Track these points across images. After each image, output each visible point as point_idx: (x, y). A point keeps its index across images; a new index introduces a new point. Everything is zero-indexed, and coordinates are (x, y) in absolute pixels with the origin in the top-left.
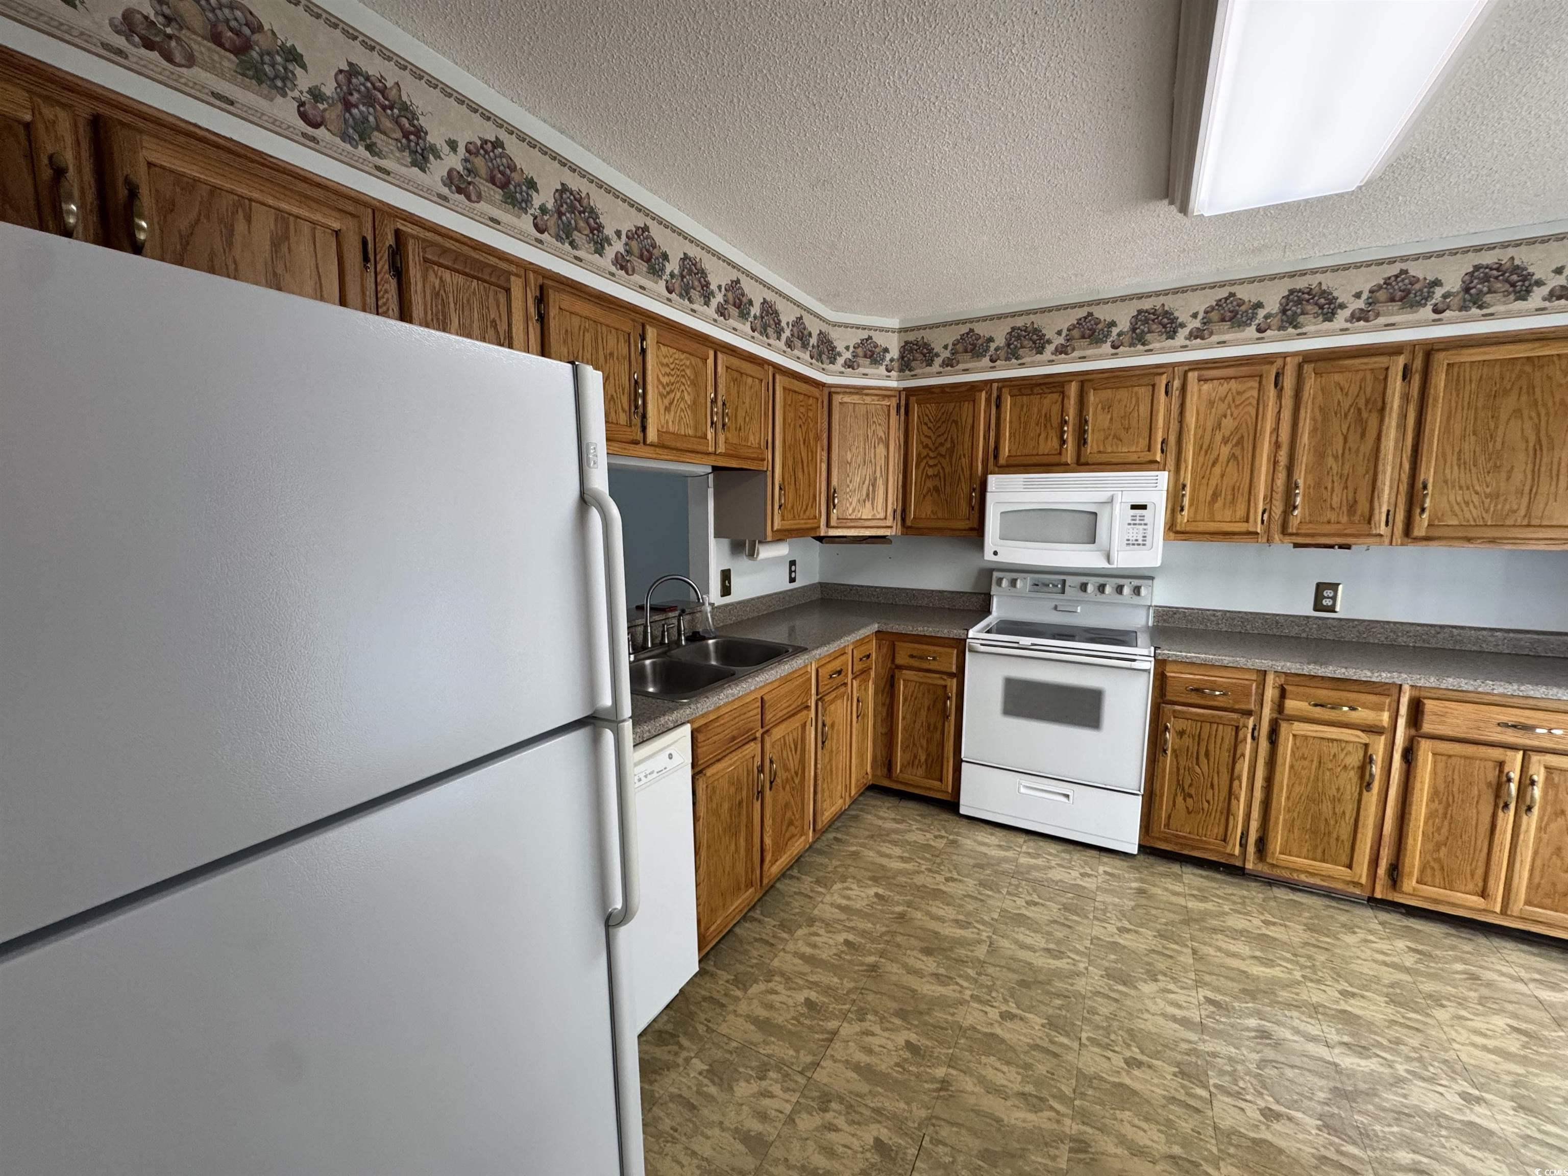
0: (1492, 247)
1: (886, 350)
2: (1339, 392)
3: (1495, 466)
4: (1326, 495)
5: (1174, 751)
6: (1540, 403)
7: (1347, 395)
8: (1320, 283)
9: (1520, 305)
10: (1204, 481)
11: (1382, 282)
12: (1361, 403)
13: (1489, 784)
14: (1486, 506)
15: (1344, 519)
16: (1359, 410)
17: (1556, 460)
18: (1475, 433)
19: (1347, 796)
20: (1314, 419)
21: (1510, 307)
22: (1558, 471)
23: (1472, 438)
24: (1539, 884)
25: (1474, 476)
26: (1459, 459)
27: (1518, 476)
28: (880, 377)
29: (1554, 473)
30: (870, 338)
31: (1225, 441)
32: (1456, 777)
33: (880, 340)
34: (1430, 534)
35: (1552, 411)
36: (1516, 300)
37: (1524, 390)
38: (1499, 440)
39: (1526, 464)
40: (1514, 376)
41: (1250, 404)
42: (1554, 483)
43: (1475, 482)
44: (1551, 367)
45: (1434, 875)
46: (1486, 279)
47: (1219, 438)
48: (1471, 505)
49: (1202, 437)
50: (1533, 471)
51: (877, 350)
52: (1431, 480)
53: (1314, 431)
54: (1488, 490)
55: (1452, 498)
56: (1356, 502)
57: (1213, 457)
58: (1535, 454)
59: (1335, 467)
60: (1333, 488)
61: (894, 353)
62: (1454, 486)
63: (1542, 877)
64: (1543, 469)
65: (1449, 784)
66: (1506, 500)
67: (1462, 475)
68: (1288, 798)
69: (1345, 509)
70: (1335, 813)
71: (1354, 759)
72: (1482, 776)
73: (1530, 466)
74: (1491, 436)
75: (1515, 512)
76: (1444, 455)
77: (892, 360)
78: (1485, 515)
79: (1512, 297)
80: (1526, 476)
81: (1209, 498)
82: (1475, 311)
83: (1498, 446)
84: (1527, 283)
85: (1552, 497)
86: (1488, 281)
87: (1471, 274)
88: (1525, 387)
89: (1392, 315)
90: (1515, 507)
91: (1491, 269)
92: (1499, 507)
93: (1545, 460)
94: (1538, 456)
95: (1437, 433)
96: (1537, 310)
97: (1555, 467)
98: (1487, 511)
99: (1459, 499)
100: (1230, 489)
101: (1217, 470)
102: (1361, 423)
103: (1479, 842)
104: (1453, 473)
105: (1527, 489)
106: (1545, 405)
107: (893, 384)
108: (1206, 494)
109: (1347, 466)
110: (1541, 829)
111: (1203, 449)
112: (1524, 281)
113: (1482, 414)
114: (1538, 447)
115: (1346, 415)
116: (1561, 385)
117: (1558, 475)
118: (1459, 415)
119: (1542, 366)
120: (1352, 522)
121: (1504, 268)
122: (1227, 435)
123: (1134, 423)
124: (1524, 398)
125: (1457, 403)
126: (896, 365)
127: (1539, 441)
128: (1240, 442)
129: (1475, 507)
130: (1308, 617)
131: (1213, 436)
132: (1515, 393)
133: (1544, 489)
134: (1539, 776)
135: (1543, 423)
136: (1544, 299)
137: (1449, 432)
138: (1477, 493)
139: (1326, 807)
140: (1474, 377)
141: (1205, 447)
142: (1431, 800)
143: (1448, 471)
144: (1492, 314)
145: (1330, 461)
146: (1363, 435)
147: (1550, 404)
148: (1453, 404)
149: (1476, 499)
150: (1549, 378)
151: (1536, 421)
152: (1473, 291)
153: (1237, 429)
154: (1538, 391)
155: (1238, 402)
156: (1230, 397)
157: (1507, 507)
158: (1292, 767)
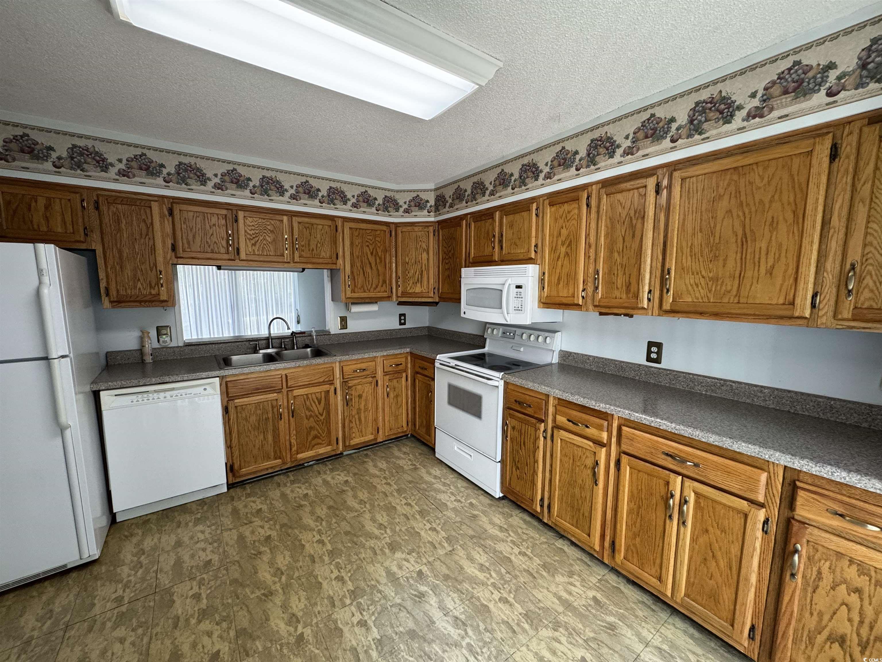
0: (706, 86)
1: (427, 201)
2: (620, 207)
3: (716, 256)
4: (614, 279)
5: (511, 439)
6: (744, 204)
7: (624, 208)
8: (606, 132)
9: (727, 127)
10: (554, 270)
11: (640, 125)
12: (632, 213)
13: (662, 497)
14: (710, 286)
15: (624, 296)
16: (631, 218)
17: (757, 250)
18: (701, 232)
19: (587, 486)
20: (606, 226)
21: (720, 130)
22: (760, 258)
23: (699, 234)
24: (694, 582)
25: (701, 263)
26: (691, 251)
27: (731, 264)
28: (424, 216)
29: (757, 259)
30: (418, 196)
31: (563, 244)
32: (643, 487)
33: (424, 196)
34: (673, 308)
35: (753, 209)
36: (723, 124)
37: (733, 195)
38: (717, 235)
39: (737, 253)
40: (725, 184)
41: (574, 219)
42: (757, 268)
43: (702, 269)
44: (752, 174)
45: (633, 557)
46: (703, 111)
47: (560, 243)
48: (700, 288)
49: (552, 242)
50: (741, 259)
51: (422, 202)
52: (673, 268)
53: (606, 236)
54: (711, 275)
55: (687, 282)
56: (630, 283)
57: (558, 254)
58: (743, 245)
59: (618, 260)
60: (618, 275)
61: (432, 202)
62: (688, 272)
63: (695, 577)
64: (748, 257)
65: (640, 491)
66: (723, 282)
67: (693, 264)
68: (560, 481)
69: (624, 288)
70: (581, 497)
71: (589, 462)
72: (658, 490)
73: (739, 255)
74: (712, 232)
75: (729, 292)
76: (682, 248)
77: (431, 206)
78: (709, 295)
79: (721, 122)
80: (736, 263)
81: (556, 281)
82: (697, 137)
83: (717, 241)
84: (731, 110)
85: (755, 281)
86: (705, 113)
87: (693, 110)
88: (733, 193)
89: (647, 148)
90: (729, 288)
91: (707, 103)
92: (719, 287)
93: (749, 251)
94: (745, 246)
95: (676, 232)
96: (738, 129)
97: (757, 256)
98: (710, 291)
99: (692, 281)
100: (566, 275)
101: (560, 263)
102: (633, 227)
103: (658, 539)
104: (688, 262)
105: (737, 275)
106: (748, 205)
107: (432, 219)
108: (555, 279)
109: (625, 259)
110: (693, 540)
111: (553, 250)
112: (728, 108)
113: (705, 217)
114: (744, 240)
115: (624, 223)
116: (760, 188)
117: (759, 262)
118: (690, 217)
119: (745, 174)
120: (628, 298)
121: (715, 100)
122: (564, 240)
123: (523, 236)
124: (733, 201)
125: (689, 208)
126: (433, 209)
127: (745, 234)
128: (570, 245)
129: (702, 288)
130: (640, 365)
131: (557, 241)
132: (726, 197)
133: (749, 274)
134: (692, 498)
135: (747, 220)
136: (743, 120)
137: (684, 231)
138: (703, 277)
139: (577, 490)
140: (699, 188)
141: (554, 248)
142: (630, 500)
143: (684, 261)
144: (708, 138)
145: (616, 255)
146: (633, 236)
147: (752, 203)
148: (687, 210)
149: (702, 281)
150: (751, 183)
151: (742, 218)
152: (695, 122)
153: (568, 235)
154: (743, 193)
155: (568, 218)
156: (564, 215)
157: (724, 288)
158: (561, 460)
